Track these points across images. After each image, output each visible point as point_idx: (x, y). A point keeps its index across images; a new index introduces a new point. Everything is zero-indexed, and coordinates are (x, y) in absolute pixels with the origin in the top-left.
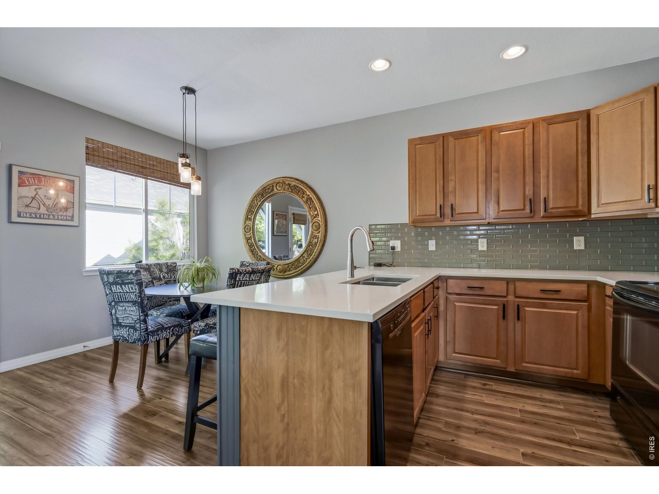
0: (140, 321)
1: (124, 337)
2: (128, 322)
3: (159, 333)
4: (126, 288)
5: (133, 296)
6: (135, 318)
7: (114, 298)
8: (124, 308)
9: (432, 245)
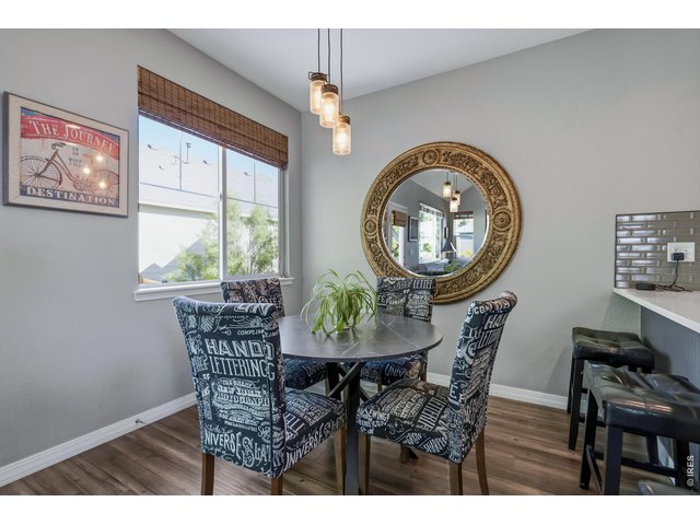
0: (272, 424)
1: (231, 452)
2: (240, 420)
3: (303, 441)
4: (241, 349)
5: (256, 367)
6: (259, 416)
7: (209, 366)
8: (233, 389)
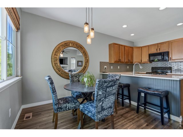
1: (106, 115)
4: (114, 88)
6: (112, 102)
7: (106, 95)
9: (112, 67)
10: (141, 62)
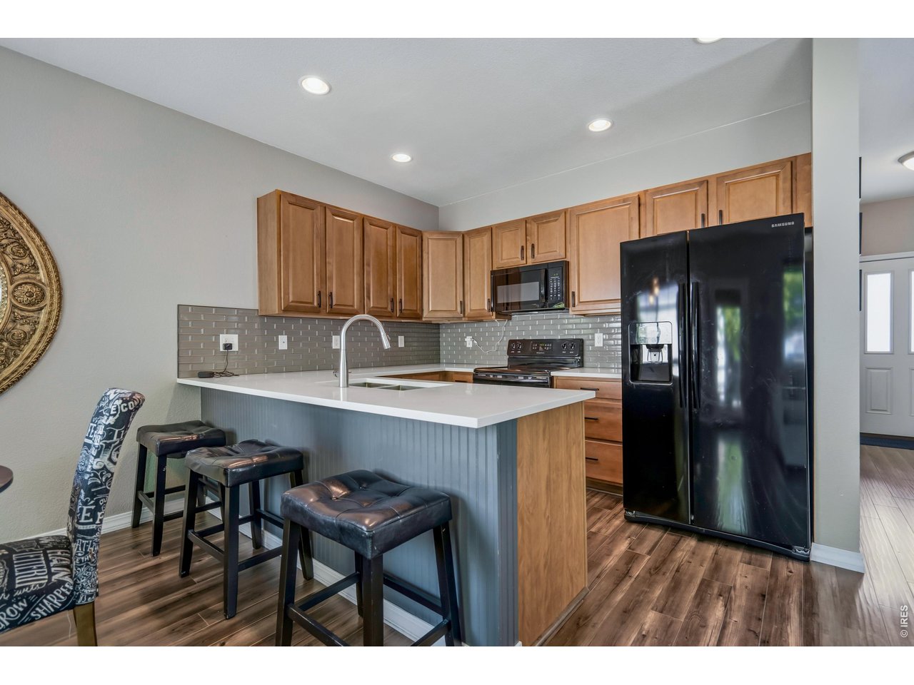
9: (283, 342)
10: (463, 311)
